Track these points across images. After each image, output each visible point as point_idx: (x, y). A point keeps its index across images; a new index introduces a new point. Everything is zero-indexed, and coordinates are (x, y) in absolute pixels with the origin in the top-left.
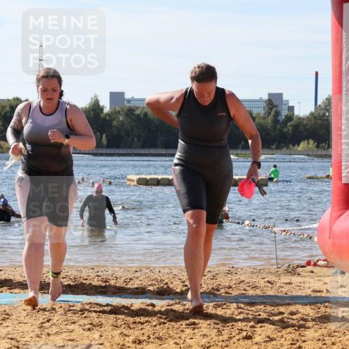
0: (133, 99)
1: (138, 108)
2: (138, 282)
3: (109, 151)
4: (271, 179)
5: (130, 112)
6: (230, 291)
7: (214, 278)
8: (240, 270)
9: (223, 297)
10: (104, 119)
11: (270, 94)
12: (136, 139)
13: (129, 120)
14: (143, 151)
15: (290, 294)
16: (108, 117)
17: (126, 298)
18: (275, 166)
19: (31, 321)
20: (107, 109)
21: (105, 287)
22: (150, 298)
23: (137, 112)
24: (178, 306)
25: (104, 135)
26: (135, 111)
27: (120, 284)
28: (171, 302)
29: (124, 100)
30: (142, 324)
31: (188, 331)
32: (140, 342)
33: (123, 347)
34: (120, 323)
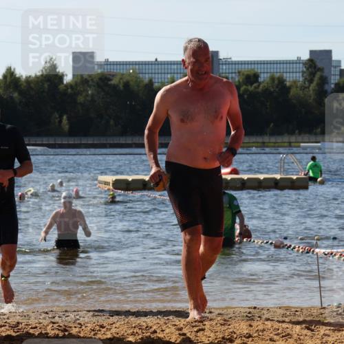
0: (107, 63)
1: (113, 76)
2: (114, 331)
3: (71, 141)
4: (314, 179)
7: (225, 323)
8: (265, 312)
10: (65, 94)
11: (312, 52)
12: (112, 122)
13: (103, 93)
14: (122, 140)
16: (69, 90)
18: (314, 159)
20: (68, 78)
23: (114, 81)
25: (65, 117)
26: (110, 80)
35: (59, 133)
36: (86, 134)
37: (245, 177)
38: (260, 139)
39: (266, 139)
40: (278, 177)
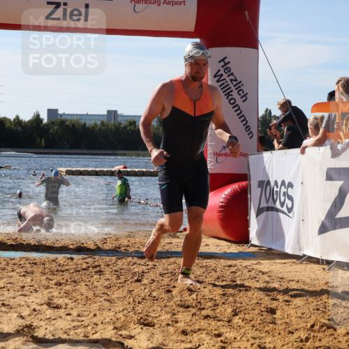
0: (64, 114)
1: (67, 120)
2: (63, 243)
3: (46, 151)
5: (62, 123)
6: (128, 248)
9: (123, 253)
10: (43, 128)
12: (66, 142)
13: (61, 129)
14: (71, 151)
15: (170, 250)
16: (45, 127)
17: (53, 253)
20: (45, 121)
21: (39, 246)
22: (71, 254)
23: (68, 123)
24: (90, 259)
25: (43, 140)
28: (85, 256)
29: (58, 114)
30: (63, 271)
31: (96, 277)
32: (60, 284)
33: (47, 287)
34: (47, 271)
35: (40, 147)
36: (53, 148)
37: (129, 170)
38: (136, 152)
39: (139, 152)
40: (144, 170)
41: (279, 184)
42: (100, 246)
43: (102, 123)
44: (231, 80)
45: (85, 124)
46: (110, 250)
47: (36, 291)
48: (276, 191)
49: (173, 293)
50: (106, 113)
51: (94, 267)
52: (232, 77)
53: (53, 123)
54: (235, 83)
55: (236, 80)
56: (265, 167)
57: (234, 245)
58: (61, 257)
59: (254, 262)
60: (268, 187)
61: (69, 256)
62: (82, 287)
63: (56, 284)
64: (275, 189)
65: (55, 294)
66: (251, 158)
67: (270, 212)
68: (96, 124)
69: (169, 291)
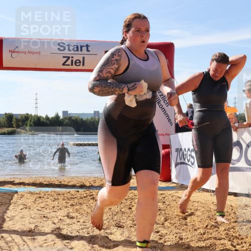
0: (71, 113)
2: (73, 183)
5: (70, 118)
7: (101, 180)
10: (60, 121)
13: (70, 121)
16: (62, 120)
17: (68, 188)
19: (32, 198)
20: (61, 117)
21: (60, 185)
23: (73, 118)
24: (88, 191)
27: (66, 183)
28: (85, 190)
29: (68, 114)
30: (74, 198)
31: (91, 201)
32: (73, 205)
33: (66, 207)
34: (65, 198)
41: (187, 150)
42: (93, 184)
43: (92, 118)
44: (160, 95)
45: (82, 119)
46: (98, 186)
47: (61, 209)
48: (186, 154)
49: (133, 209)
50: (93, 112)
51: (90, 196)
52: (160, 94)
53: (66, 118)
54: (162, 97)
55: (163, 95)
56: (179, 141)
57: (163, 183)
58: (73, 191)
59: (175, 192)
60: (181, 152)
61: (77, 190)
62: (84, 207)
63: (71, 205)
64: (185, 153)
65: (71, 211)
66: (172, 136)
67: (182, 165)
68: (87, 119)
69: (130, 208)
